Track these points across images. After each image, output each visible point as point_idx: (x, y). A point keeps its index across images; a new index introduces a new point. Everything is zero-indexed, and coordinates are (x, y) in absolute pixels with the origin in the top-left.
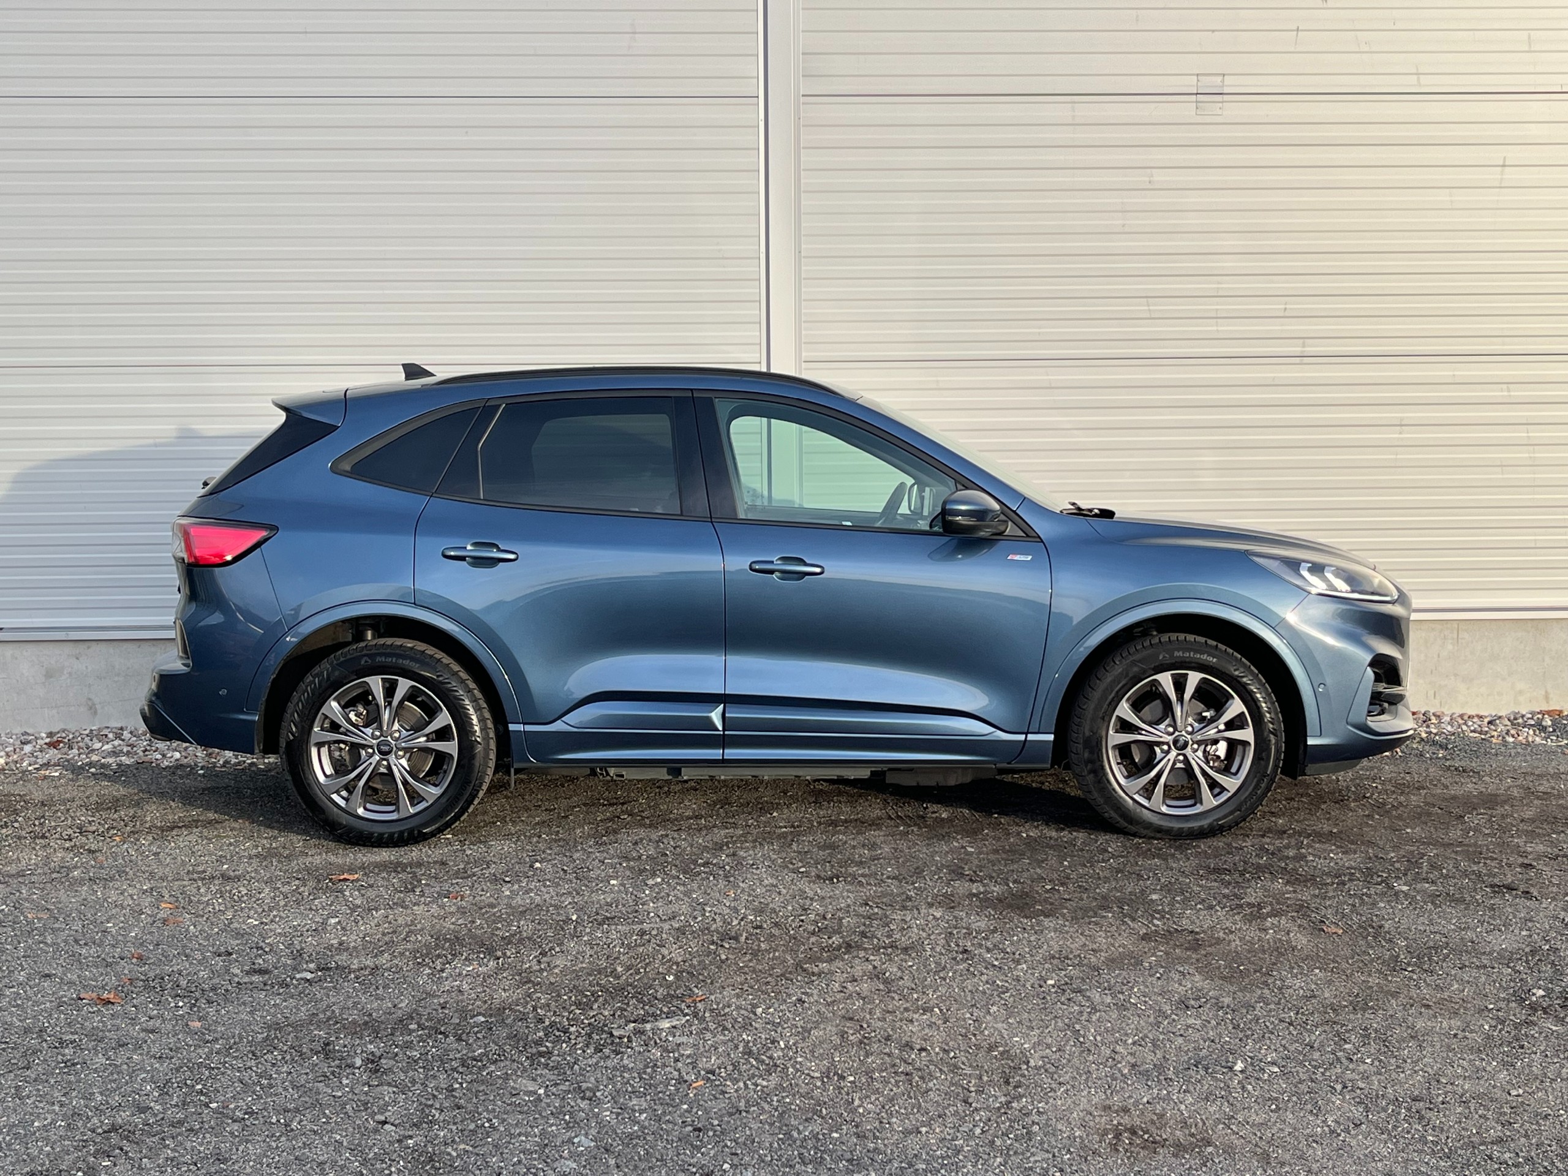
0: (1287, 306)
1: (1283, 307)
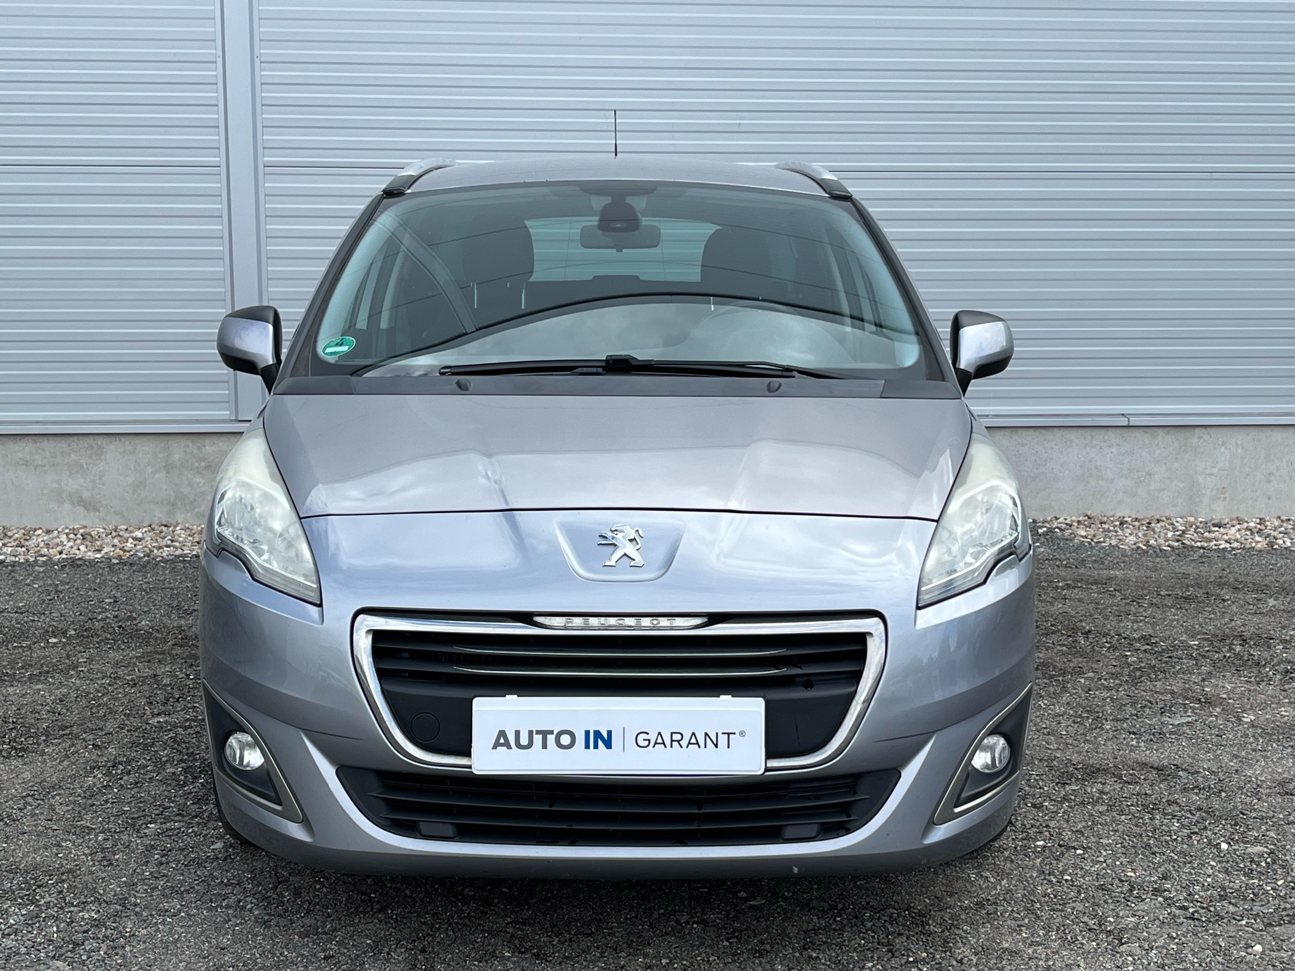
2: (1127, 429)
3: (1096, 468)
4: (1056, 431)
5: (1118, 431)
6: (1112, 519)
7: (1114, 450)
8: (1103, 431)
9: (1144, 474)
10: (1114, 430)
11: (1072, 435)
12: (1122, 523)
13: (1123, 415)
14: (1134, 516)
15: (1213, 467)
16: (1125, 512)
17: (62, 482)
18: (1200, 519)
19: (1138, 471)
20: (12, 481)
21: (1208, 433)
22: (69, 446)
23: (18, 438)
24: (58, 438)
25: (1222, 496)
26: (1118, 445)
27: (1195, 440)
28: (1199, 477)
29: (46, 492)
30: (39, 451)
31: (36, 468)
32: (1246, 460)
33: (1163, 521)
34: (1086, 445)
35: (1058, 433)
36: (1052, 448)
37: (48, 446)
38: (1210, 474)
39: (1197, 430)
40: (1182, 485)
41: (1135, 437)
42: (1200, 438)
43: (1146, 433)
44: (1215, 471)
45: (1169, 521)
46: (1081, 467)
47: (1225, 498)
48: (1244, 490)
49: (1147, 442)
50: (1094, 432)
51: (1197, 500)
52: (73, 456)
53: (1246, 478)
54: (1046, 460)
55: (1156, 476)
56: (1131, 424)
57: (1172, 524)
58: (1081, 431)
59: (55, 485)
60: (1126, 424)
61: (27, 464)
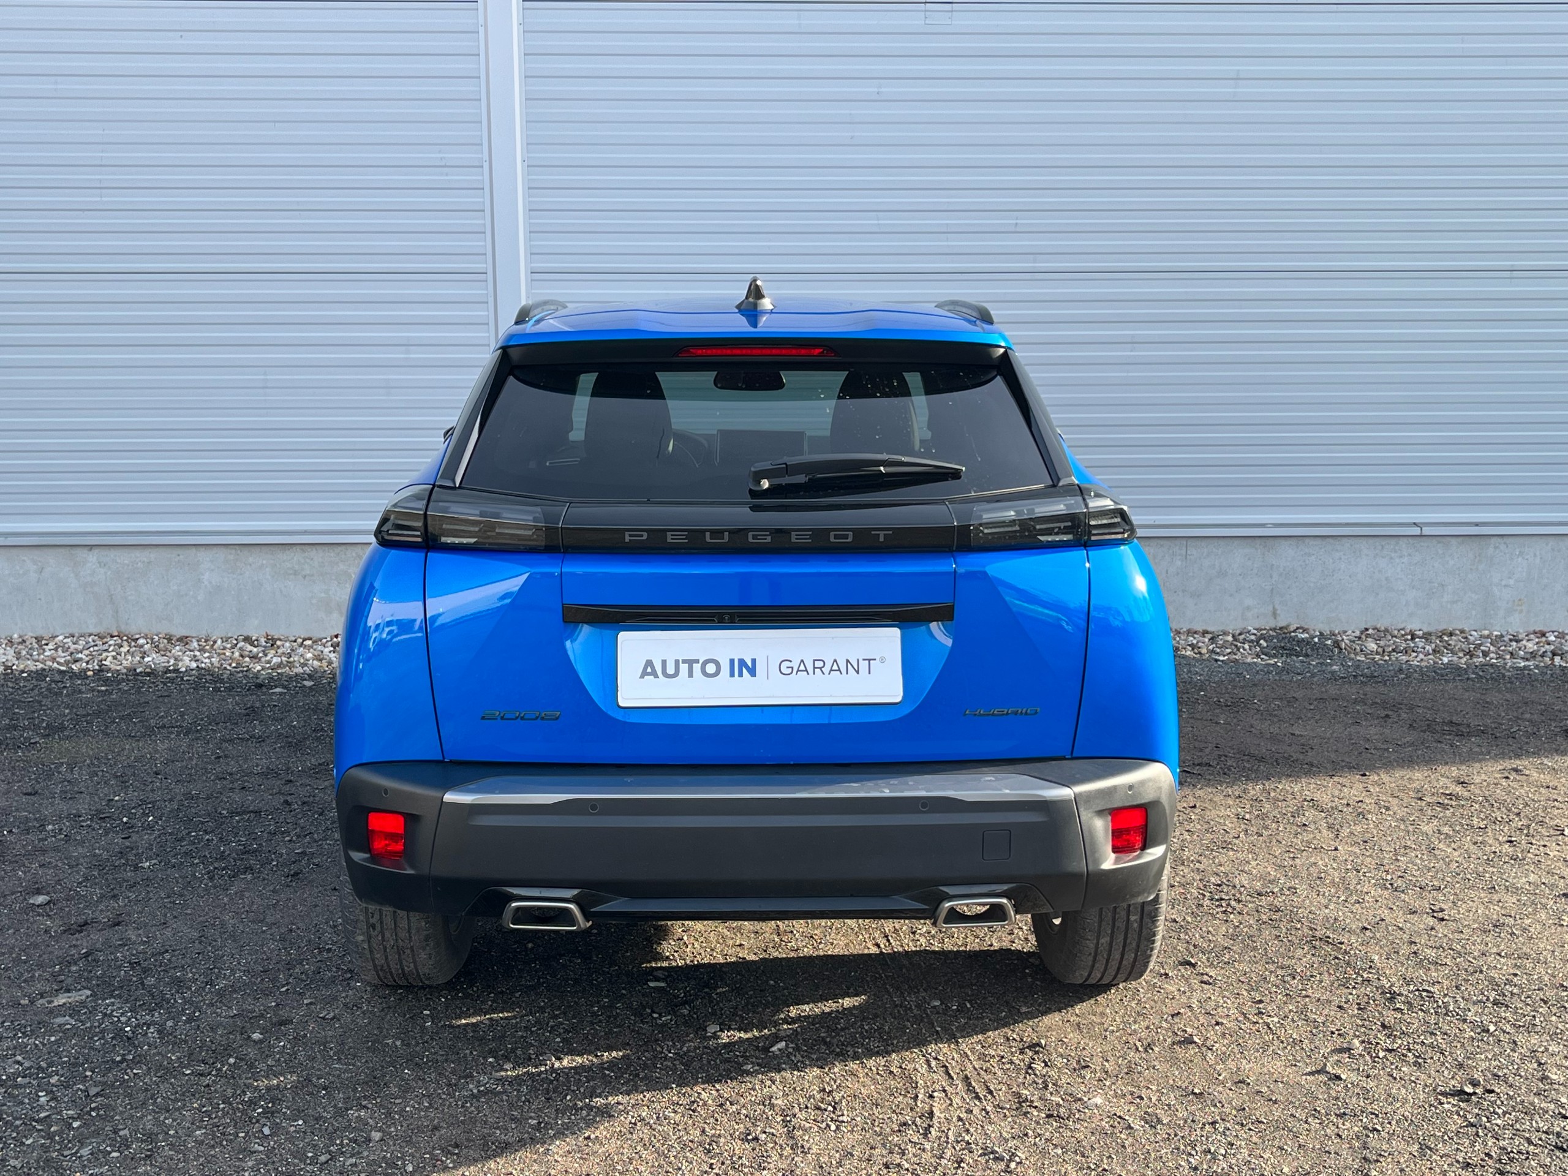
0: (1018, 221)
1: (1015, 222)
2: (1418, 538)
3: (1387, 579)
4: (1345, 540)
5: (1409, 539)
6: (1403, 632)
7: (1405, 560)
8: (1393, 541)
9: (1436, 585)
10: (1405, 540)
11: (1363, 544)
12: (1413, 639)
13: (1414, 523)
14: (1425, 630)
15: (1510, 578)
16: (1414, 625)
17: (331, 593)
18: (1496, 633)
19: (1429, 582)
20: (281, 591)
21: (1505, 543)
22: (338, 554)
23: (287, 547)
24: (326, 548)
25: (1519, 608)
26: (1410, 555)
27: (1491, 550)
28: (1495, 588)
29: (314, 601)
30: (308, 560)
31: (304, 577)
32: (1544, 571)
33: (1456, 635)
34: (1377, 554)
35: (1347, 543)
36: (1340, 559)
37: (317, 555)
38: (1505, 586)
39: (1493, 540)
40: (1476, 597)
41: (1428, 547)
42: (1496, 548)
43: (1439, 542)
44: (1511, 582)
45: (1463, 635)
46: (1371, 577)
47: (1521, 611)
48: (1541, 602)
49: (1441, 552)
50: (1384, 542)
51: (1492, 612)
52: (342, 567)
53: (1544, 589)
54: (1334, 571)
55: (1450, 587)
56: (1424, 533)
57: (1466, 638)
58: (1371, 541)
59: (323, 595)
60: (1418, 533)
61: (296, 573)
